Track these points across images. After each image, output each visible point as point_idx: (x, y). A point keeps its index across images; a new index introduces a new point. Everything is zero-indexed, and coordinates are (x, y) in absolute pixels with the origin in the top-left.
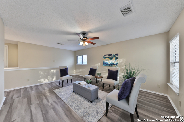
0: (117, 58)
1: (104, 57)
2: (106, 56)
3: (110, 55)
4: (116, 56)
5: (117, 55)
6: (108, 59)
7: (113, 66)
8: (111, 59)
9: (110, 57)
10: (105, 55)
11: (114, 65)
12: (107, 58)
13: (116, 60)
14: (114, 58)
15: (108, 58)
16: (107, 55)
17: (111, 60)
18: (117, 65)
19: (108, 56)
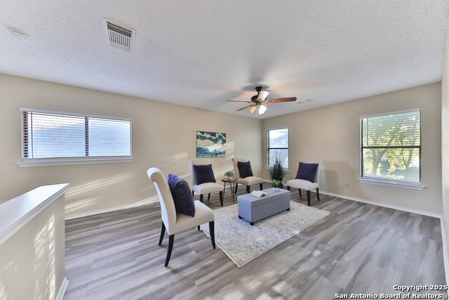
0: (224, 141)
1: (201, 137)
2: (205, 135)
3: (214, 134)
4: (224, 138)
5: (224, 135)
6: (209, 141)
7: (219, 156)
8: (216, 141)
9: (214, 138)
10: (203, 133)
11: (221, 153)
12: (206, 140)
13: (223, 144)
14: (221, 141)
15: (210, 139)
16: (207, 133)
17: (215, 145)
18: (224, 153)
19: (208, 136)
